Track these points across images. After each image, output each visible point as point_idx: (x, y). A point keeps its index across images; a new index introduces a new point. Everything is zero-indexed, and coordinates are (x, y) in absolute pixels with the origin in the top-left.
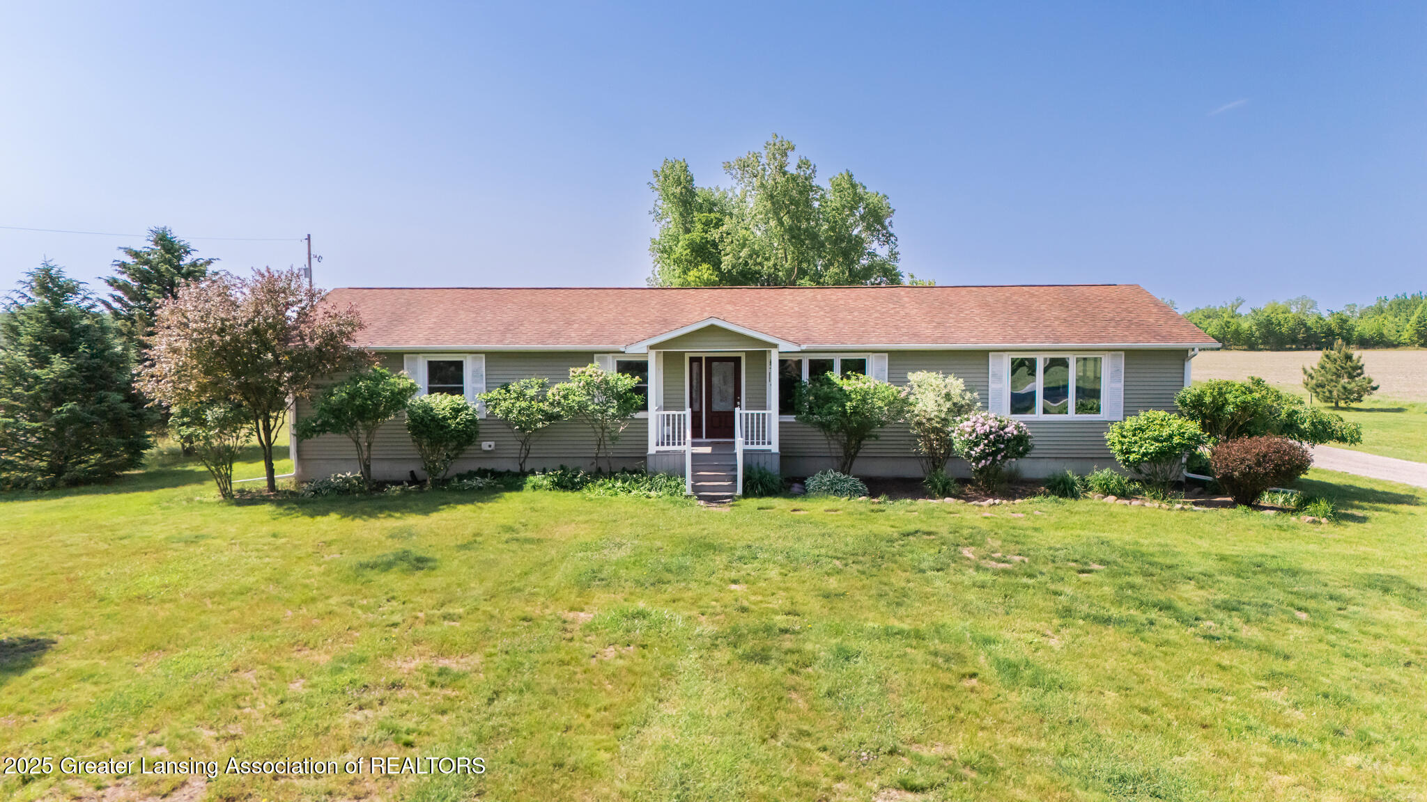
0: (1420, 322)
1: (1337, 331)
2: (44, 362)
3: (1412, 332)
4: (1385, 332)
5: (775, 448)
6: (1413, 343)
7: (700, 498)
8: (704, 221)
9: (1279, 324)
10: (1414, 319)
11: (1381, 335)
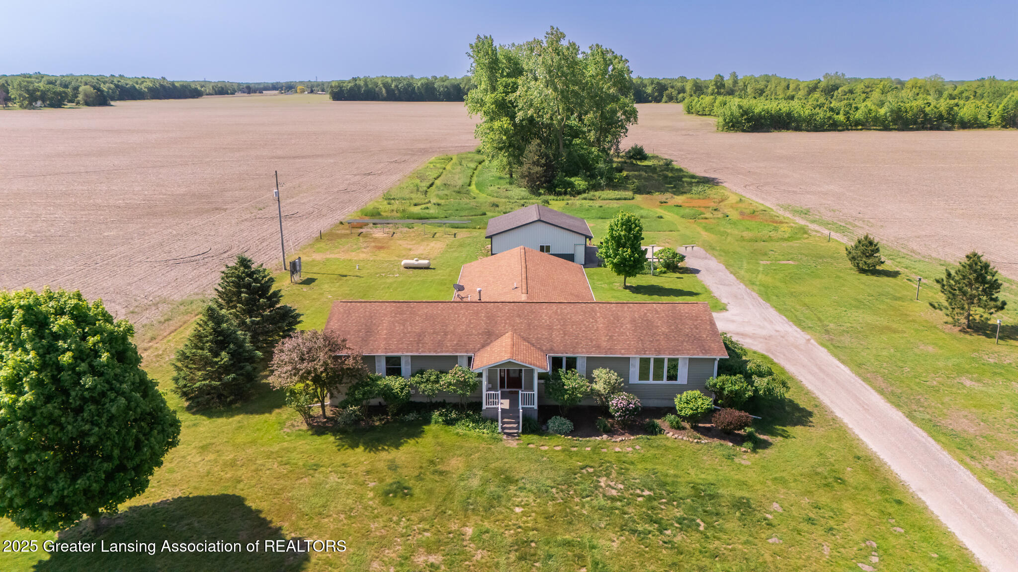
0: (1004, 110)
1: (946, 116)
2: (216, 355)
3: (998, 116)
4: (979, 117)
5: (536, 407)
6: (998, 124)
7: (505, 433)
8: (504, 84)
9: (906, 112)
10: (1001, 107)
11: (976, 119)
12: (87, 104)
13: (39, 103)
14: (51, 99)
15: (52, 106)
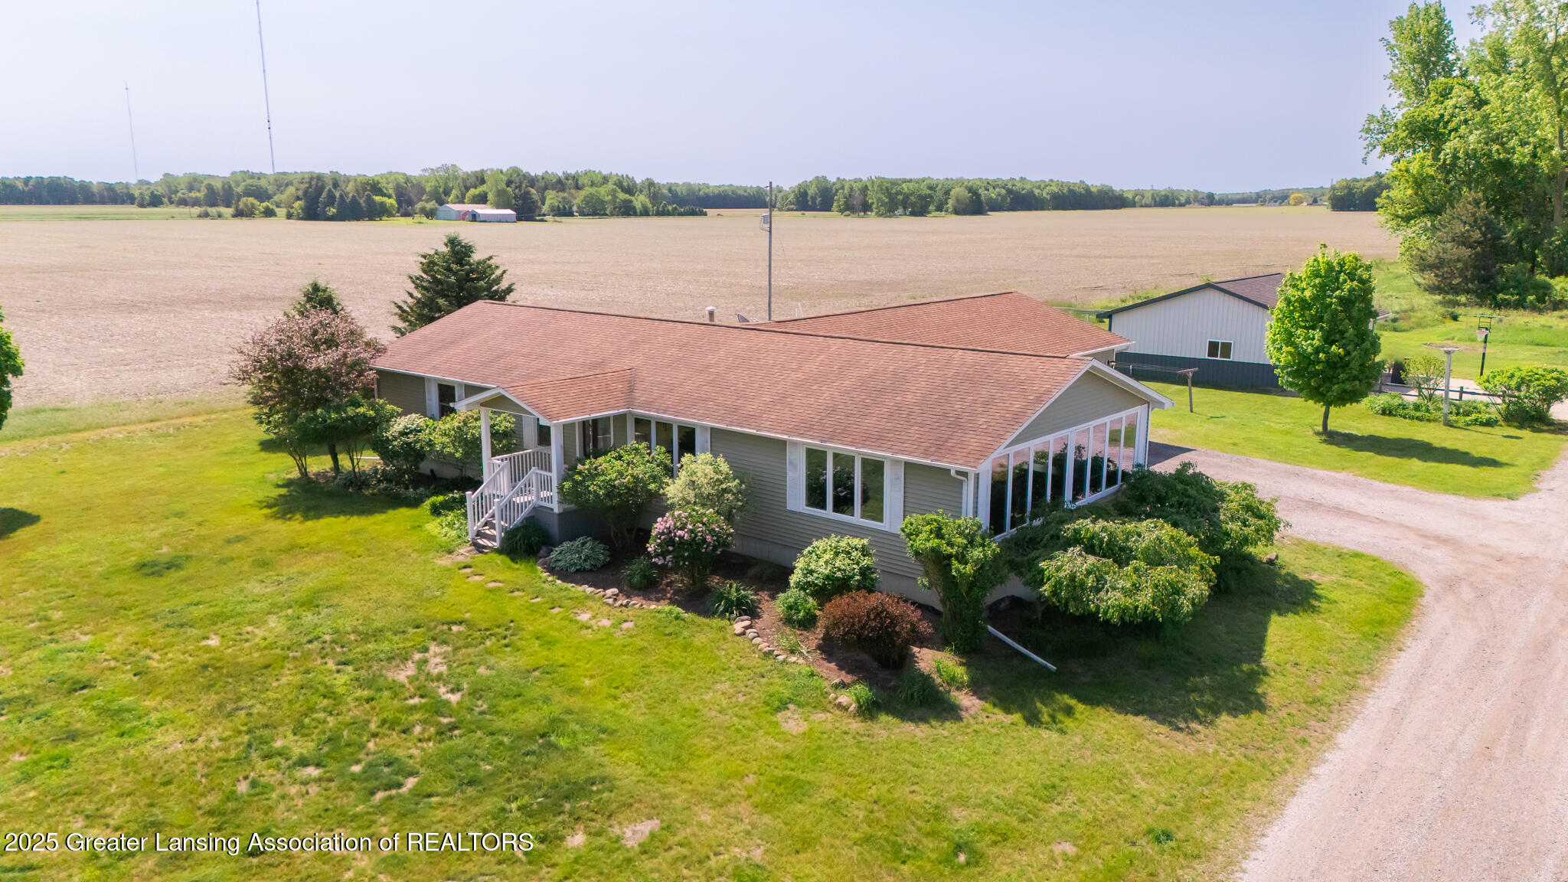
5: (555, 507)
7: (474, 545)
12: (957, 212)
13: (900, 210)
14: (913, 205)
15: (913, 214)
